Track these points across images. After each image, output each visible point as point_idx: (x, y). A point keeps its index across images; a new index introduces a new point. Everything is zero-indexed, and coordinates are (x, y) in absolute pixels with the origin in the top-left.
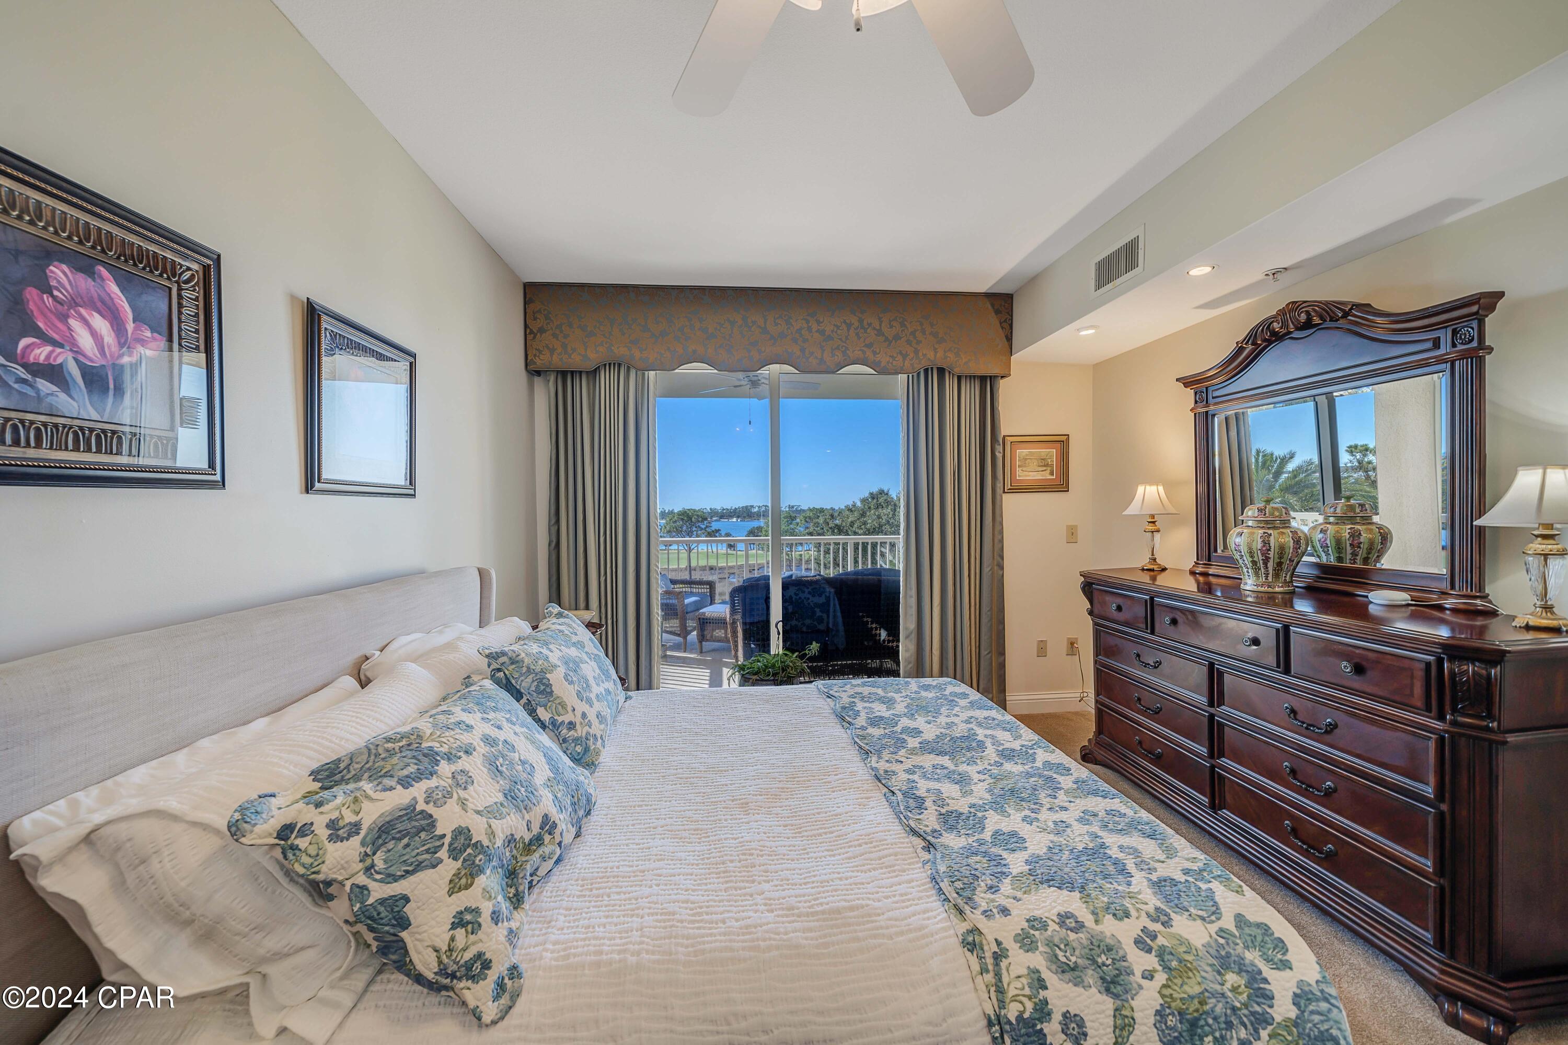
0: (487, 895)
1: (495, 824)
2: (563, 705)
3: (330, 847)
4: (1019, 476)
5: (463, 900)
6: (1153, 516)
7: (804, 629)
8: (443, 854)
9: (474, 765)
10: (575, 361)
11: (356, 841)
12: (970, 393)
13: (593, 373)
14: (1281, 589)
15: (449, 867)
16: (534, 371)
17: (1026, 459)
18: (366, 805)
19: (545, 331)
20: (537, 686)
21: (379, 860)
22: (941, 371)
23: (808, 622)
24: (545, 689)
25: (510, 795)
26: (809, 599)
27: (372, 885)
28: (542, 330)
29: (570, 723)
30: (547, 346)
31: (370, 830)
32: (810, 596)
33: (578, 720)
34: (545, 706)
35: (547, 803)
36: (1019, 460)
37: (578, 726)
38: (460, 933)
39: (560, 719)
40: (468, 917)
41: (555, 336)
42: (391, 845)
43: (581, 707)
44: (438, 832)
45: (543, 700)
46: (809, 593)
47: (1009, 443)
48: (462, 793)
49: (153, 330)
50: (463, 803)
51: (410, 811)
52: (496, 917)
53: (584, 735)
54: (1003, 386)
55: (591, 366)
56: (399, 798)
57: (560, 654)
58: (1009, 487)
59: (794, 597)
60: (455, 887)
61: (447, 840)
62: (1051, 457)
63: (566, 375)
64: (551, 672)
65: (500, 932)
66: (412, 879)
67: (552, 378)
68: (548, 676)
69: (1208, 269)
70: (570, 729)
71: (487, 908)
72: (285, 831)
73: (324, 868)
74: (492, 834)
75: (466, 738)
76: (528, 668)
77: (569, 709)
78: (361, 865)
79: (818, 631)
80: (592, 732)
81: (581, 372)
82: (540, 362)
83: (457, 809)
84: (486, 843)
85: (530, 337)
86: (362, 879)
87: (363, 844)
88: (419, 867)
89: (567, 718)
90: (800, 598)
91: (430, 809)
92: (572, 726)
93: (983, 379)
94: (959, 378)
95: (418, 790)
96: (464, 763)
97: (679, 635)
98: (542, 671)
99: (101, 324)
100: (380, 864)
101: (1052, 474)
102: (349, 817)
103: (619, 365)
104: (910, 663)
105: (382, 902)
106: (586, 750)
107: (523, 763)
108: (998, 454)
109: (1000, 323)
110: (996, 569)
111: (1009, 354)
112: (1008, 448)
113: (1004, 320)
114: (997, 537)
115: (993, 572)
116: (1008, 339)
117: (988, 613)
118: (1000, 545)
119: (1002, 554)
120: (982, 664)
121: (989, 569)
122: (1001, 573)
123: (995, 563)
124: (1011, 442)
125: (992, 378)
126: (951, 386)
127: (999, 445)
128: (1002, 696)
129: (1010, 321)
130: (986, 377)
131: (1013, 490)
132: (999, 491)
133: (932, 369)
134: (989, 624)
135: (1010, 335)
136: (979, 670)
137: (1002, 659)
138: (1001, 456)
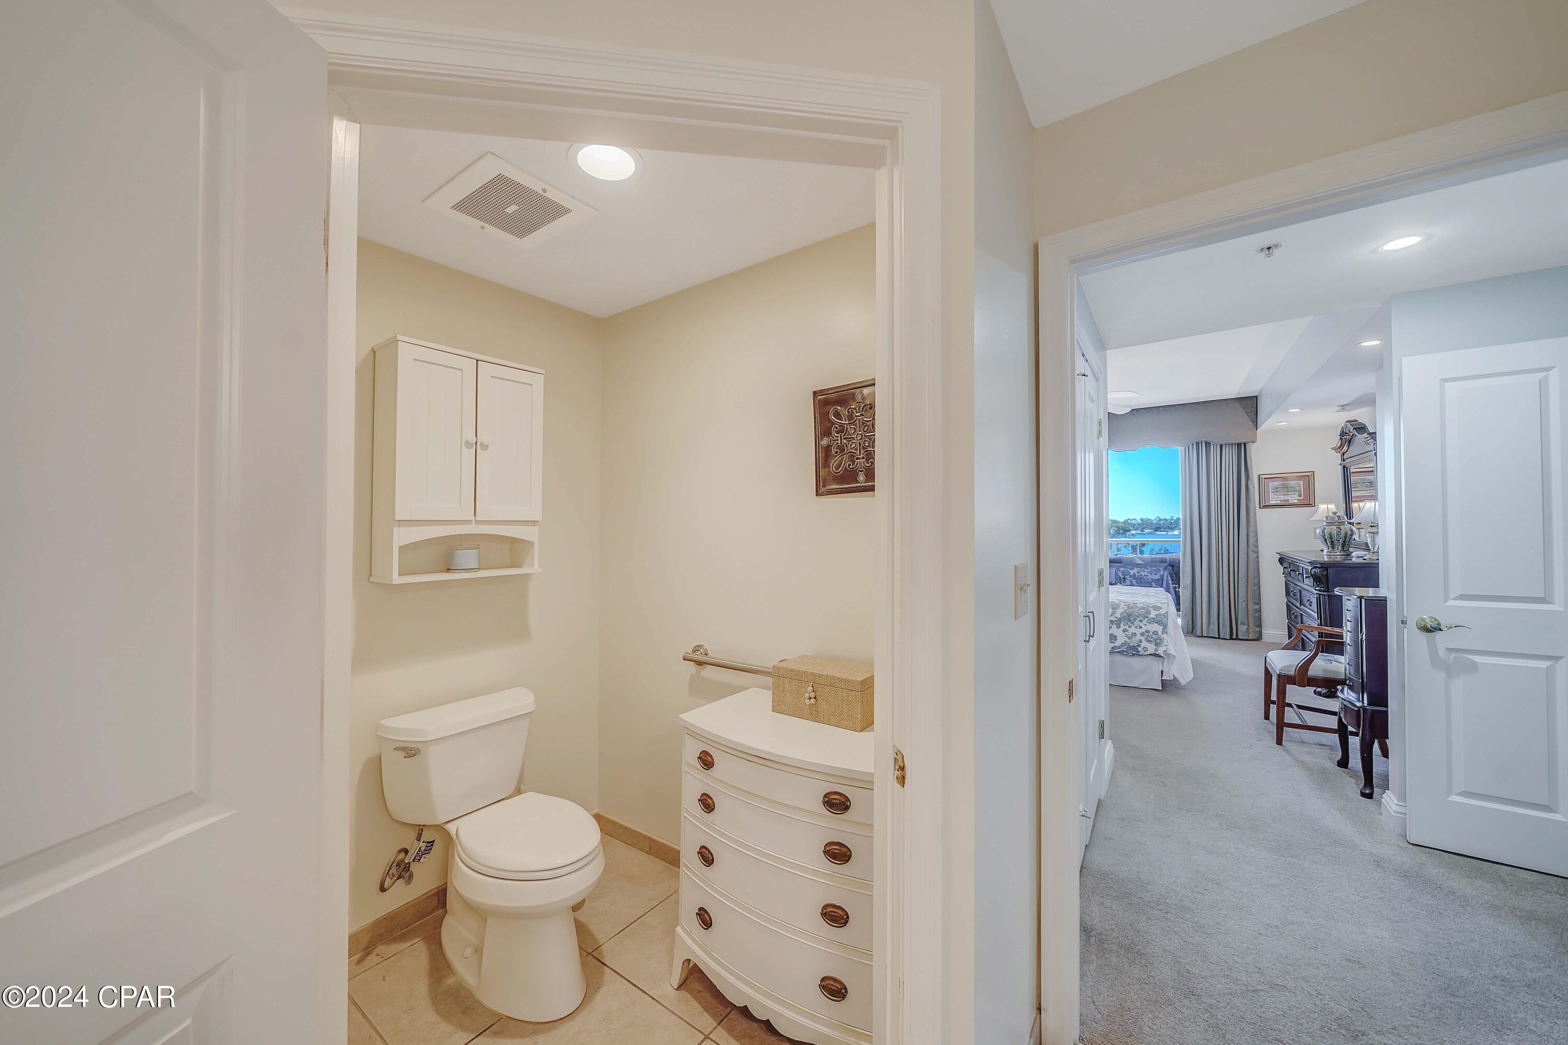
4: (1272, 498)
12: (1230, 455)
14: (1339, 554)
17: (1278, 488)
22: (1208, 444)
26: (1147, 576)
36: (1272, 489)
46: (1148, 572)
47: (1263, 479)
54: (1253, 449)
58: (1264, 505)
62: (1299, 486)
90: (1141, 575)
93: (1239, 445)
94: (1221, 446)
101: (1300, 496)
104: (1186, 602)
108: (1250, 486)
109: (1247, 414)
110: (1251, 553)
111: (1256, 429)
112: (1262, 482)
113: (1251, 412)
114: (1252, 535)
115: (1248, 554)
116: (1253, 422)
117: (1244, 578)
118: (1254, 539)
119: (1256, 544)
120: (1240, 607)
121: (1244, 552)
122: (1256, 555)
123: (1250, 549)
124: (1265, 478)
125: (1245, 444)
126: (1214, 452)
127: (1251, 481)
128: (1257, 629)
129: (1255, 412)
130: (1241, 444)
131: (1266, 507)
132: (1252, 508)
133: (1202, 442)
134: (1244, 584)
135: (1255, 419)
136: (1237, 611)
137: (1258, 607)
138: (1254, 487)
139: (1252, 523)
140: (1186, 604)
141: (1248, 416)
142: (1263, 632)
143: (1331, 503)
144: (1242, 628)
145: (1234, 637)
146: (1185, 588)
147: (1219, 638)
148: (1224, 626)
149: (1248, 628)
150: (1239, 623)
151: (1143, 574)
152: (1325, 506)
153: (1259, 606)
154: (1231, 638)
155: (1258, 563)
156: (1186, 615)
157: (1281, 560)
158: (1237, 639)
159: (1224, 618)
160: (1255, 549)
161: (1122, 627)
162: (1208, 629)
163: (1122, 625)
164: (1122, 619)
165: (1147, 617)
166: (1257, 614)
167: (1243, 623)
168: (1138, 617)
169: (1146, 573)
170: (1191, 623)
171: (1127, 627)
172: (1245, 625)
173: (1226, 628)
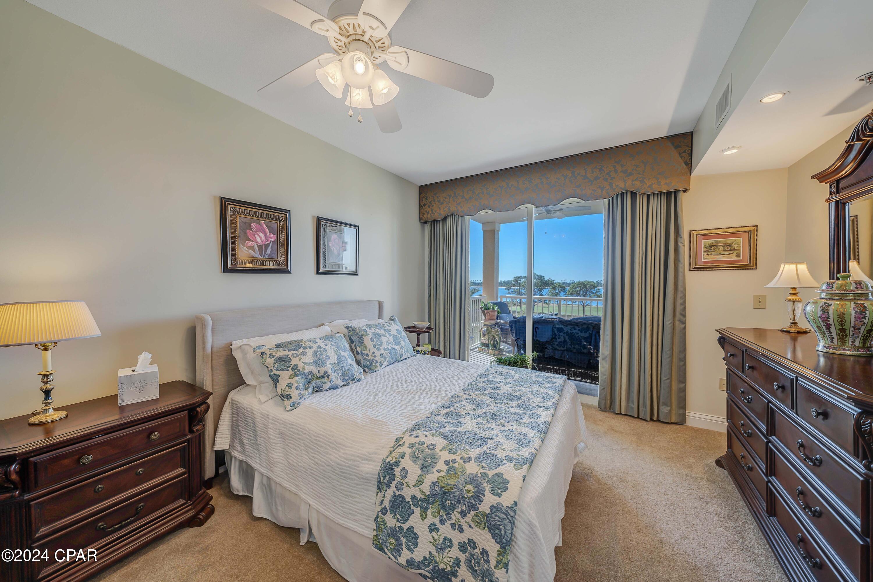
0: (297, 382)
1: (306, 366)
2: (366, 348)
3: (268, 359)
4: (704, 258)
5: (291, 381)
6: (795, 289)
7: (575, 350)
8: (290, 369)
9: (309, 352)
10: (436, 216)
11: (273, 359)
12: (658, 207)
13: (444, 220)
15: (290, 372)
16: (423, 222)
17: (711, 246)
18: (279, 352)
19: (426, 205)
20: (359, 340)
21: (276, 365)
22: (634, 195)
23: (577, 347)
24: (361, 341)
25: (315, 362)
26: (578, 333)
27: (274, 370)
28: (425, 205)
29: (367, 354)
30: (426, 211)
31: (277, 358)
32: (579, 332)
33: (371, 354)
34: (360, 347)
35: (328, 368)
36: (704, 248)
37: (370, 356)
38: (287, 387)
39: (364, 352)
40: (290, 385)
41: (429, 206)
42: (280, 363)
43: (373, 350)
44: (291, 364)
45: (359, 344)
46: (579, 330)
47: (695, 236)
48: (301, 357)
49: (273, 234)
50: (300, 359)
51: (287, 357)
52: (297, 388)
53: (372, 359)
54: (683, 198)
55: (442, 217)
56: (286, 353)
57: (374, 331)
58: (694, 266)
59: (569, 332)
60: (291, 377)
61: (292, 366)
62: (738, 243)
63: (435, 222)
64: (365, 336)
65: (298, 392)
66: (282, 372)
67: (429, 224)
68: (364, 337)
69: (780, 96)
70: (367, 356)
71: (295, 385)
72: (263, 353)
73: (265, 363)
74: (304, 368)
75: (312, 344)
76: (357, 333)
77: (368, 349)
78: (273, 365)
79: (583, 353)
80: (375, 359)
81: (440, 220)
82: (425, 218)
83: (298, 360)
84: (301, 370)
85: (421, 209)
86: (272, 368)
87: (274, 360)
88: (283, 370)
89: (366, 352)
90: (573, 332)
91: (292, 358)
92: (367, 355)
94: (648, 196)
95: (291, 353)
96: (307, 351)
97: (511, 345)
98: (362, 335)
99: (262, 235)
100: (276, 366)
101: (739, 255)
102: (274, 354)
103: (455, 215)
105: (275, 374)
106: (371, 364)
107: (327, 356)
108: (680, 244)
109: (680, 154)
110: (677, 323)
111: (689, 174)
112: (694, 239)
113: (685, 152)
114: (679, 301)
115: (674, 324)
116: (686, 164)
117: (668, 352)
118: (682, 307)
119: (684, 313)
120: (662, 385)
121: (669, 322)
122: (683, 326)
123: (677, 319)
124: (697, 235)
125: (675, 192)
126: (641, 203)
127: (681, 238)
128: (681, 411)
129: (690, 151)
130: (671, 192)
131: (698, 269)
132: (681, 270)
133: (627, 192)
134: (668, 360)
135: (688, 161)
136: (659, 389)
137: (682, 385)
138: (684, 246)
139: (680, 288)
140: (605, 377)
141: (681, 157)
142: (687, 414)
143: (801, 262)
144: (664, 409)
145: (655, 419)
146: (603, 359)
147: (638, 417)
148: (645, 406)
149: (670, 410)
150: (661, 403)
151: (574, 331)
152: (793, 267)
153: (684, 385)
154: (652, 419)
155: (685, 334)
156: (604, 389)
157: (723, 341)
158: (658, 420)
159: (644, 396)
160: (683, 319)
161: (430, 519)
162: (627, 406)
163: (429, 512)
164: (432, 499)
165: (473, 507)
166: (682, 395)
167: (665, 404)
168: (459, 502)
169: (577, 331)
170: (609, 398)
171: (437, 521)
172: (668, 406)
173: (646, 408)
